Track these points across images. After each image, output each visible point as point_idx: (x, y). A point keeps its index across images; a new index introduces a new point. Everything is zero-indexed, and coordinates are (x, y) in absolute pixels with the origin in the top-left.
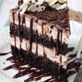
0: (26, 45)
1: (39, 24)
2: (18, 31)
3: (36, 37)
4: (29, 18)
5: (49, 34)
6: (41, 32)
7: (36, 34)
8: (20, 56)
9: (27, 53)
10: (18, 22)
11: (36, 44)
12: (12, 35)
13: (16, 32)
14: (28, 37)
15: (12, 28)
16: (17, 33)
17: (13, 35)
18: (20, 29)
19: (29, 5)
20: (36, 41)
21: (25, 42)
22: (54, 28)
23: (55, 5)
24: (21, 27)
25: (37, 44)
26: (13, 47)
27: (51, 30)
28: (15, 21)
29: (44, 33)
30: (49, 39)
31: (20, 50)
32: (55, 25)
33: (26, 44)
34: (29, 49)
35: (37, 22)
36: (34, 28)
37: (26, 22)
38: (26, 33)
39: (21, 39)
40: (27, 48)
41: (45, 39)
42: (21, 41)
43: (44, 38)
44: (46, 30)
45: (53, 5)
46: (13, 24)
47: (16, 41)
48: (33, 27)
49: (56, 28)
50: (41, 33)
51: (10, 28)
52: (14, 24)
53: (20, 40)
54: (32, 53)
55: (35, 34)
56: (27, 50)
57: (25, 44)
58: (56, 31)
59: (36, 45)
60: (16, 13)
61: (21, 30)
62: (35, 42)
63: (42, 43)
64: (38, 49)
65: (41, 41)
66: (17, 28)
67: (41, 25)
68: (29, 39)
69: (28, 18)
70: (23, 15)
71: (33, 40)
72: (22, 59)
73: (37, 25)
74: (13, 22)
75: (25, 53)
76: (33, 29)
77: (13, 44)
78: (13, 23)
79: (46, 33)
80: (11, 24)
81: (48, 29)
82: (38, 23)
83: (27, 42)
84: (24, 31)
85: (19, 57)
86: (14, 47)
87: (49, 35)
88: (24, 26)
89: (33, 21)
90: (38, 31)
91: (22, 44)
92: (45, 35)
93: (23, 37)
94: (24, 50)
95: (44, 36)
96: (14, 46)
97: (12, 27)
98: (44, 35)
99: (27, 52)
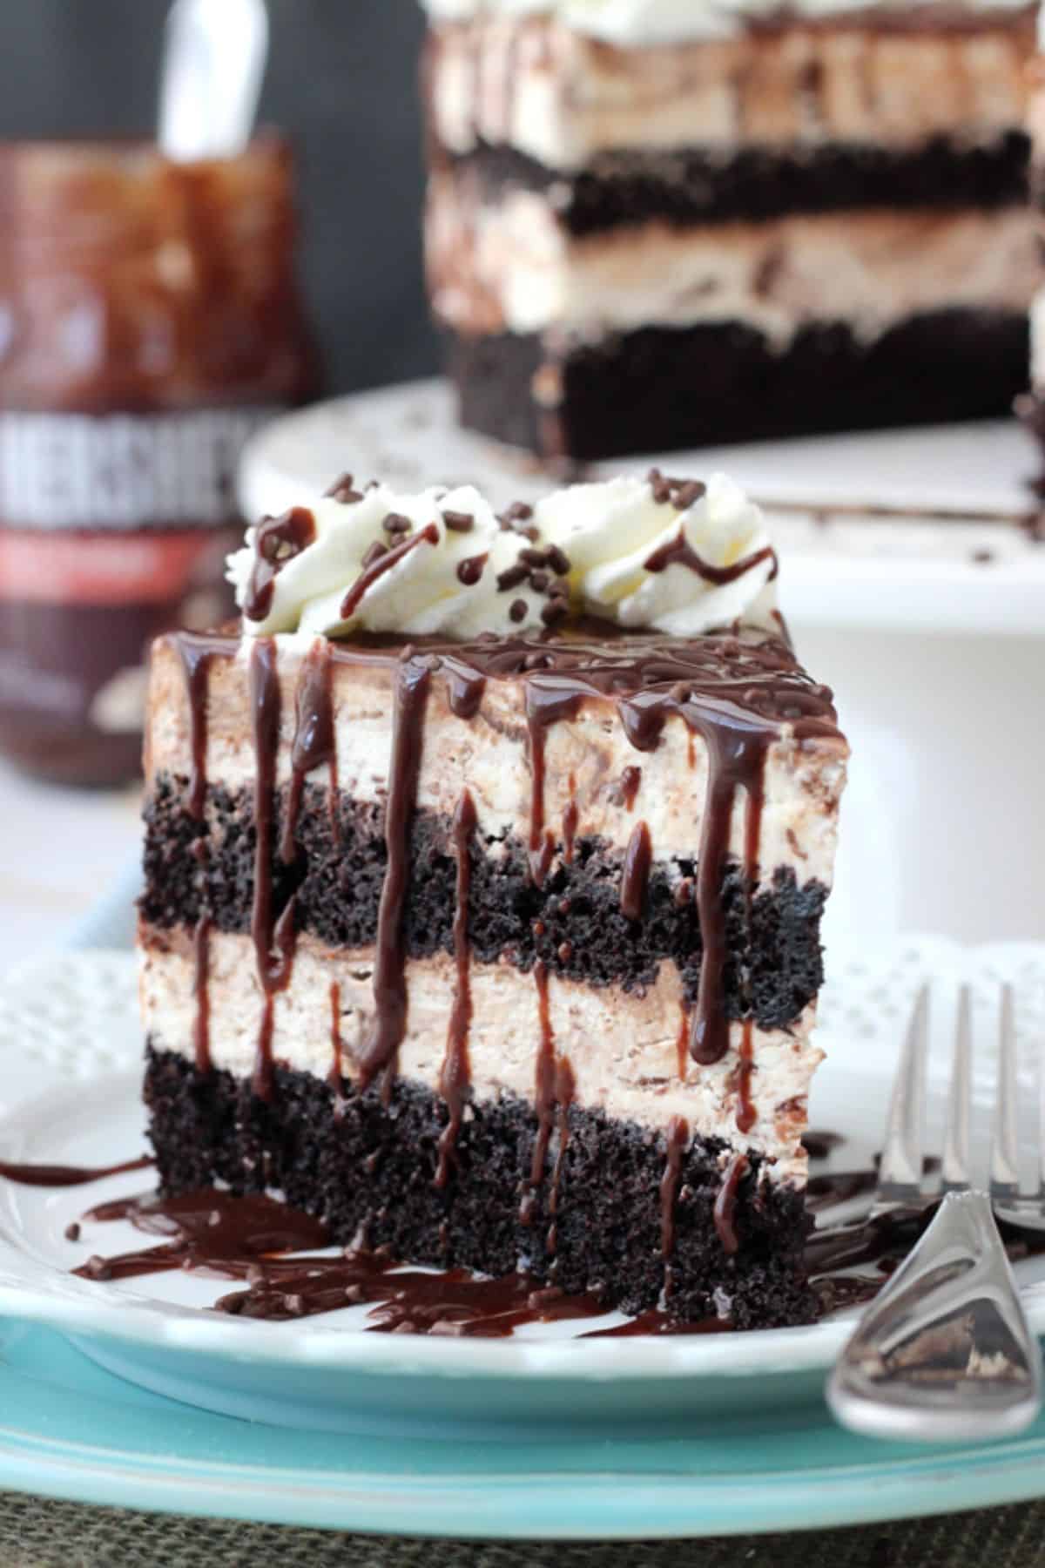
0: (337, 1014)
1: (500, 728)
2: (243, 860)
3: (457, 885)
4: (384, 685)
5: (613, 810)
6: (522, 811)
7: (452, 849)
8: (249, 1163)
9: (340, 1105)
10: (250, 754)
11: (451, 969)
12: (168, 924)
13: (218, 878)
14: (355, 914)
15: (167, 848)
16: (233, 892)
17: (179, 927)
18: (272, 832)
19: (380, 551)
20: (454, 933)
21: (325, 978)
22: (675, 733)
23: (650, 582)
24: (286, 809)
25: (464, 968)
26: (172, 1069)
27: (640, 759)
28: (216, 747)
29: (554, 822)
30: (605, 872)
31: (257, 1089)
32: (685, 698)
33: (335, 993)
34: (365, 1053)
35: (469, 706)
36: (435, 790)
37: (346, 734)
38: (334, 865)
39: (278, 953)
40: (337, 1039)
41: (561, 881)
42: (274, 980)
43: (554, 869)
44: (572, 783)
45: (626, 585)
46: (188, 793)
47: (214, 988)
48: (427, 778)
49: (693, 729)
50: (521, 828)
51: (151, 845)
52: (203, 787)
53: (267, 963)
54: (397, 1091)
55: (441, 861)
56: (349, 1072)
57: (328, 1001)
58: (692, 758)
59: (455, 977)
60: (229, 658)
61: (283, 846)
62: (441, 955)
63: (528, 947)
64: (475, 1022)
65: (515, 924)
66: (233, 833)
67: (515, 734)
68: (371, 930)
69: (369, 682)
70: (313, 658)
71: (422, 937)
72: (277, 1195)
73: (474, 739)
74: (187, 769)
75: (314, 1105)
76: (426, 799)
77: (177, 1037)
78: (184, 781)
79: (572, 818)
80: (165, 792)
81: (605, 761)
82: (488, 717)
83: (341, 967)
84: (317, 844)
85: (236, 1176)
86: (184, 1066)
87: (607, 833)
88: (319, 794)
89: (432, 703)
90: (482, 813)
91: (281, 1017)
92: (560, 838)
93: (297, 925)
94: (307, 1078)
95: (552, 851)
96: (191, 1054)
97: (171, 833)
98: (551, 838)
99: (343, 1084)
